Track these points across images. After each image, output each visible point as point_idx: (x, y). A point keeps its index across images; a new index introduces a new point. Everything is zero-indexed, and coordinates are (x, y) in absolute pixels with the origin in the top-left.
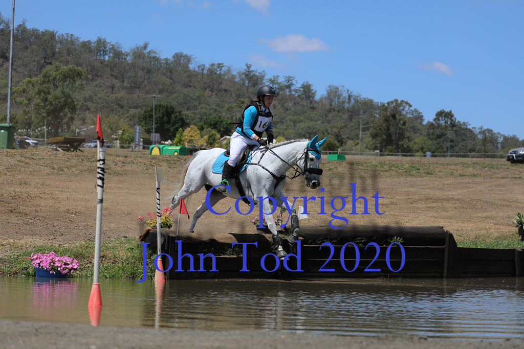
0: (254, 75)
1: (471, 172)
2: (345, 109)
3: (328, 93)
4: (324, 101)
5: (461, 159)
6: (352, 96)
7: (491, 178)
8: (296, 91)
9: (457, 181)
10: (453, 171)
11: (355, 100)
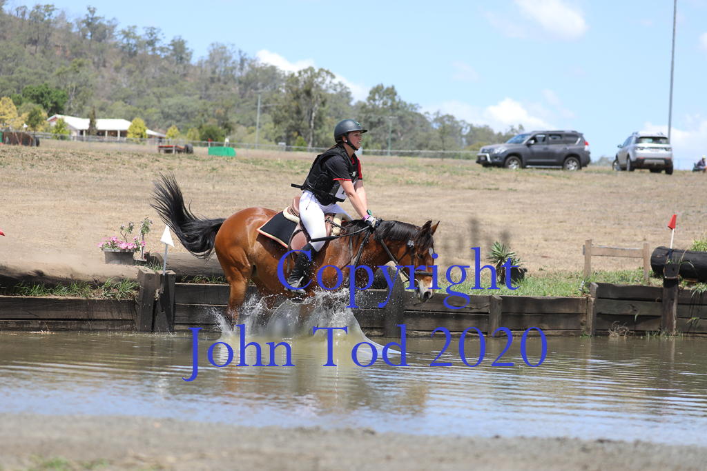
0: (100, 24)
1: (424, 179)
2: (234, 79)
3: (211, 55)
4: (204, 66)
5: (409, 159)
6: (246, 59)
7: (453, 188)
8: (162, 49)
9: (402, 191)
10: (396, 176)
11: (249, 65)
